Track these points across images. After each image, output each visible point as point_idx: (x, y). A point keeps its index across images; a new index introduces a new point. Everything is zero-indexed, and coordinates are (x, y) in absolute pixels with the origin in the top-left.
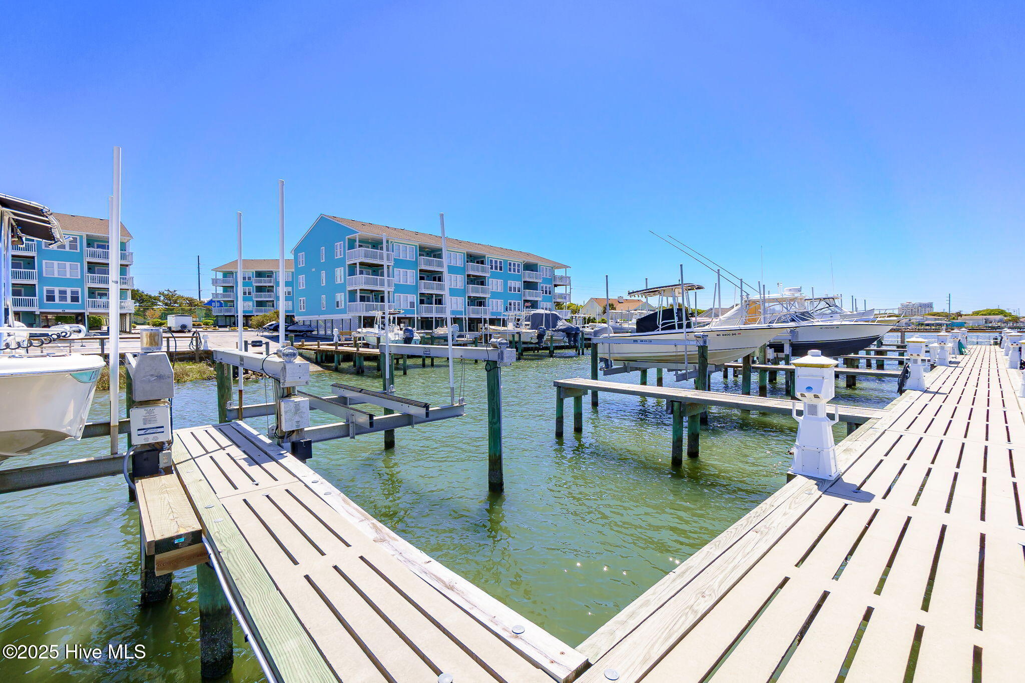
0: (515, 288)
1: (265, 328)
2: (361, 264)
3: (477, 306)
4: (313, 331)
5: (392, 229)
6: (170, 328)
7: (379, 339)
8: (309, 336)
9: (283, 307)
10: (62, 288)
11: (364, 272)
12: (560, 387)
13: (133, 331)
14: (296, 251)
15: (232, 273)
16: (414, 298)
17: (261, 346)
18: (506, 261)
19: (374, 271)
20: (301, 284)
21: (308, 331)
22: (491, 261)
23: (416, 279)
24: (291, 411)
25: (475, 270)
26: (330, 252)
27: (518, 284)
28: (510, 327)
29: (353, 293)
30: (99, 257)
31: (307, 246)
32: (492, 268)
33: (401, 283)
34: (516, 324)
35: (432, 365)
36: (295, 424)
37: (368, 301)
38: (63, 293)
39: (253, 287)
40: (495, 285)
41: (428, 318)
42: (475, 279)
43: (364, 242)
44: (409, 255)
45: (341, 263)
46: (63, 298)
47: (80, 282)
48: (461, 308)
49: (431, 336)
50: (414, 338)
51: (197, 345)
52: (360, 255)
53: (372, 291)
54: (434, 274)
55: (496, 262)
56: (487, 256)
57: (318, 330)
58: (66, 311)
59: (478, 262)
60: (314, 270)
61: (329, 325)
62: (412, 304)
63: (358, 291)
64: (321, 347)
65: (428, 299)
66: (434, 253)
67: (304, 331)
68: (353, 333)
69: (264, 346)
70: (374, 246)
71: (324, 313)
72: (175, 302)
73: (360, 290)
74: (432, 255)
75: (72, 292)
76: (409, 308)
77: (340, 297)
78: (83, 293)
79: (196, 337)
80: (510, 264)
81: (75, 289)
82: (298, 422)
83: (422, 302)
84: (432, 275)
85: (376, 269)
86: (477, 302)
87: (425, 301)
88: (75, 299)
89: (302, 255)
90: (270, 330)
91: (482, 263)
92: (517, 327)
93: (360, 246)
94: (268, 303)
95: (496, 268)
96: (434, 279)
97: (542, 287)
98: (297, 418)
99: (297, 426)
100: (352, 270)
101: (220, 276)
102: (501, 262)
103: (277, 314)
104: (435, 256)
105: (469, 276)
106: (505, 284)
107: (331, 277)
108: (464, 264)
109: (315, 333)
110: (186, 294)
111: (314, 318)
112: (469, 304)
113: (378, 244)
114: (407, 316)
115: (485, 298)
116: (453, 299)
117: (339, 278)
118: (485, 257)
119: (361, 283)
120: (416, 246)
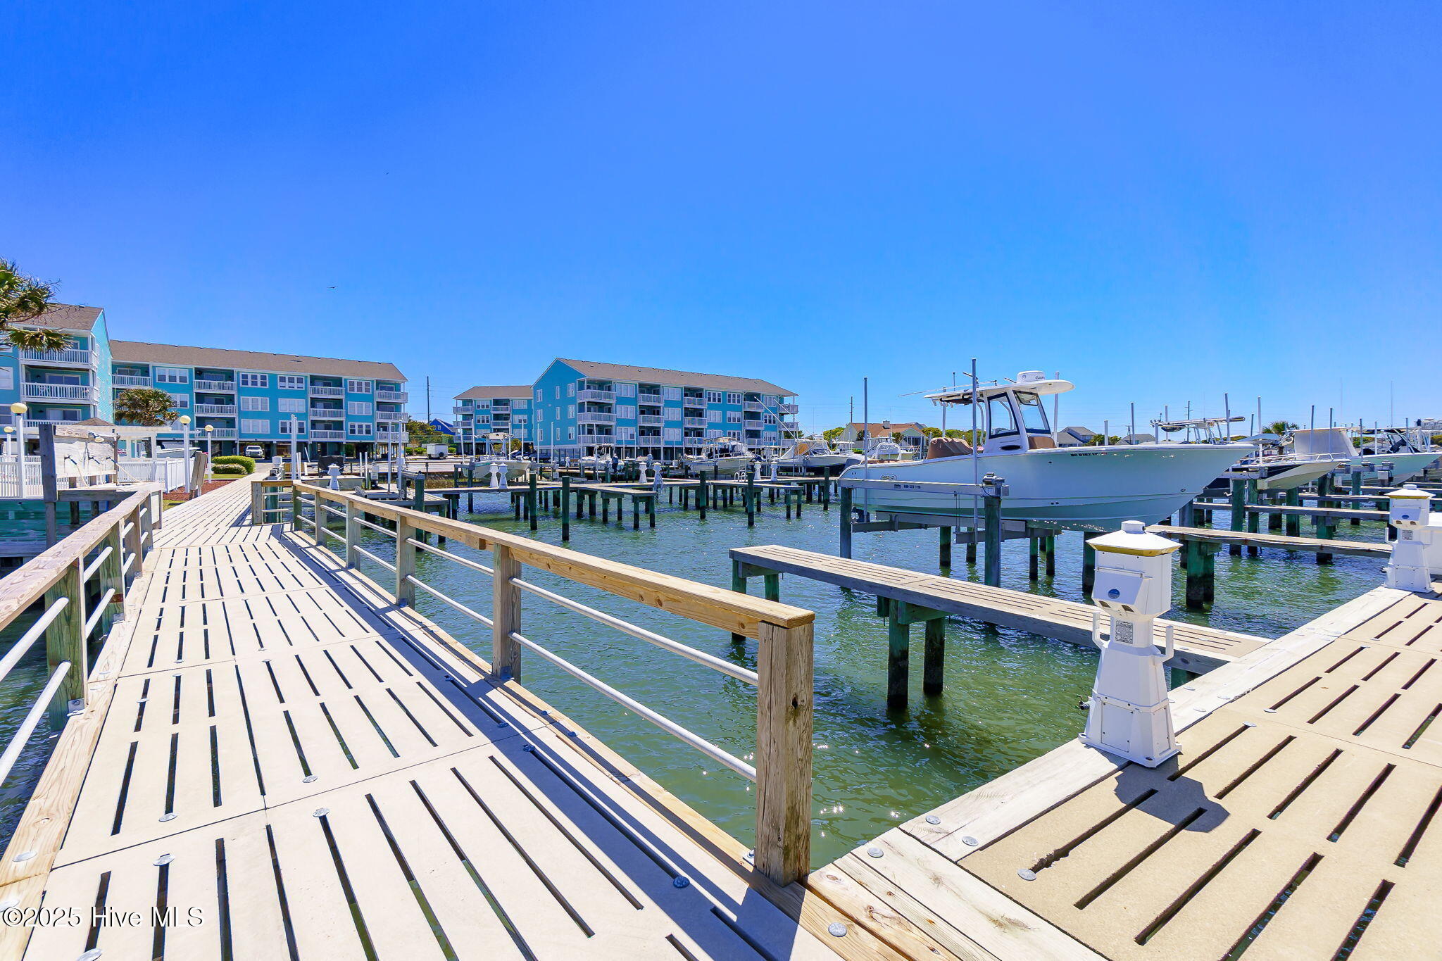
0: (734, 419)
2: (589, 403)
3: (695, 436)
6: (430, 455)
10: (360, 423)
11: (592, 409)
12: (737, 561)
15: (471, 401)
16: (632, 430)
18: (724, 393)
19: (601, 409)
22: (709, 394)
23: (636, 413)
25: (692, 403)
26: (564, 391)
27: (738, 415)
30: (383, 397)
31: (544, 384)
32: (709, 400)
37: (596, 434)
38: (360, 427)
39: (490, 414)
40: (713, 416)
41: (646, 448)
42: (693, 412)
43: (590, 384)
44: (630, 393)
45: (573, 401)
46: (361, 432)
47: (371, 418)
48: (678, 438)
50: (619, 464)
52: (587, 396)
53: (598, 425)
54: (653, 409)
55: (714, 394)
56: (705, 389)
59: (696, 396)
60: (550, 405)
61: (562, 453)
62: (632, 436)
63: (586, 425)
65: (648, 431)
66: (654, 389)
70: (600, 387)
73: (588, 424)
74: (652, 392)
75: (367, 426)
76: (629, 439)
77: (572, 430)
78: (373, 427)
80: (729, 396)
81: (368, 424)
83: (642, 434)
84: (651, 409)
85: (602, 407)
86: (695, 433)
87: (645, 433)
88: (368, 432)
89: (540, 391)
91: (700, 395)
93: (587, 387)
95: (714, 400)
96: (653, 413)
97: (766, 417)
100: (581, 408)
101: (460, 404)
102: (719, 395)
104: (654, 392)
105: (686, 409)
106: (724, 415)
107: (565, 412)
108: (682, 398)
112: (686, 434)
113: (604, 385)
114: (628, 446)
115: (703, 429)
116: (671, 430)
117: (571, 413)
118: (702, 390)
119: (589, 418)
120: (636, 385)
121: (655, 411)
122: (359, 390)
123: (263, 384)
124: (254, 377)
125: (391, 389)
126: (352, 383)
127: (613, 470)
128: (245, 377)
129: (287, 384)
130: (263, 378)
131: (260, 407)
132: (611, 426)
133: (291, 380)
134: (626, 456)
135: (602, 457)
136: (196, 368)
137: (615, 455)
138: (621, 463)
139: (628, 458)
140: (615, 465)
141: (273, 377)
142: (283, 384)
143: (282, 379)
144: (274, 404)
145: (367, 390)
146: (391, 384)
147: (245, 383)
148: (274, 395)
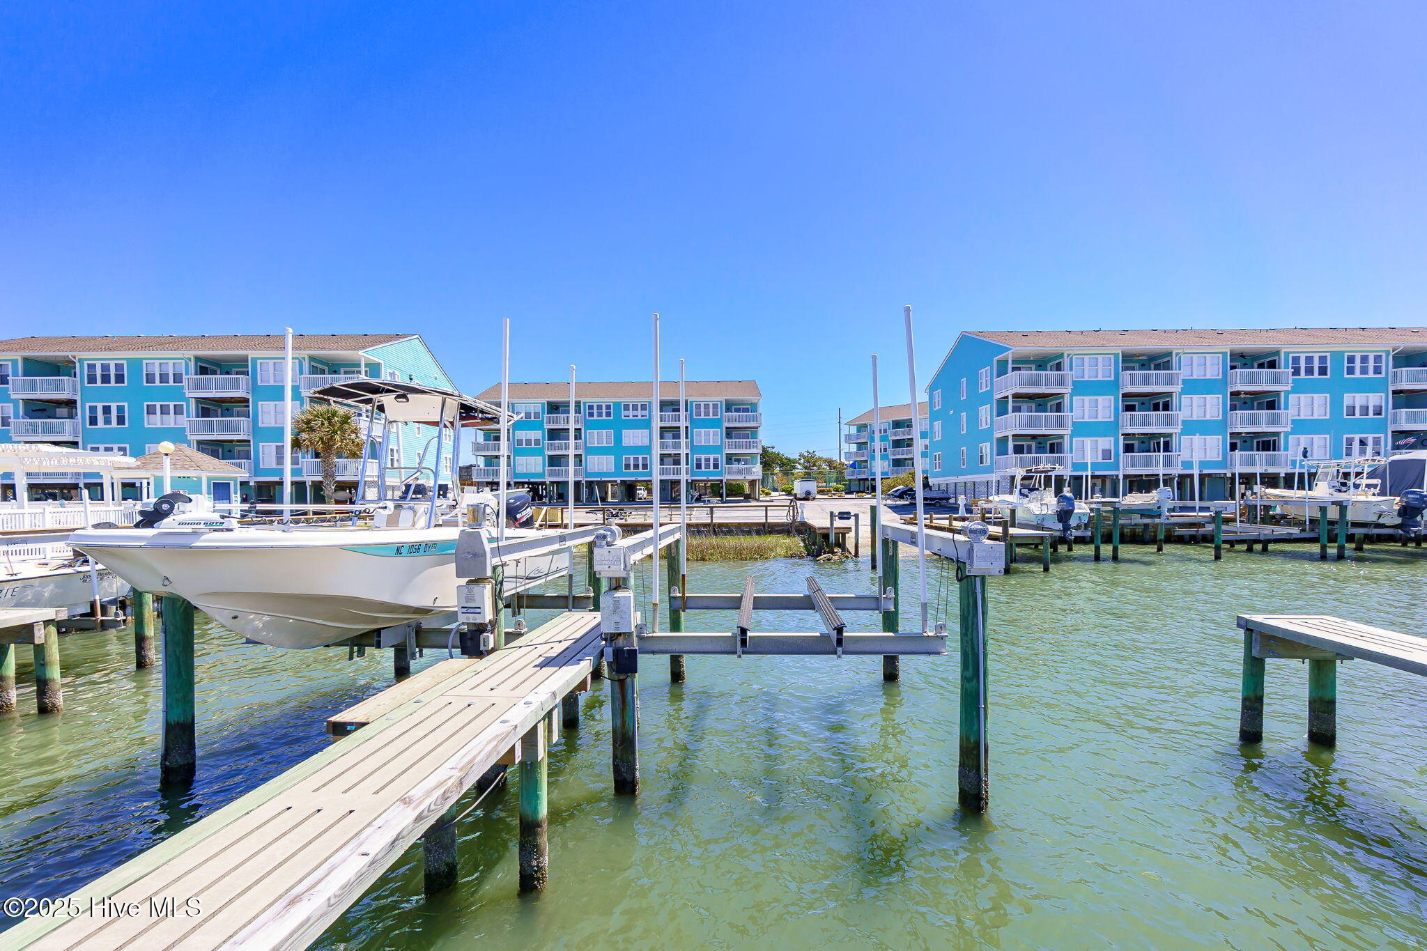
0: (1365, 409)
1: (889, 495)
2: (1016, 396)
3: (1258, 450)
4: (949, 499)
5: (1076, 333)
6: (795, 495)
7: (1013, 512)
8: (944, 506)
9: (920, 465)
10: (707, 456)
11: (1023, 406)
12: (1252, 631)
13: (761, 499)
14: (932, 389)
15: (866, 426)
17: (849, 518)
18: (1337, 356)
19: (1040, 405)
20: (937, 433)
21: (941, 499)
22: (1296, 360)
23: (1117, 410)
24: (608, 607)
25: (1249, 380)
26: (974, 383)
27: (1377, 399)
28: (1322, 491)
29: (1003, 441)
30: (735, 421)
31: (945, 380)
32: (1296, 372)
33: (1086, 419)
34: (1337, 484)
35: (1115, 558)
36: (613, 626)
37: (1029, 452)
38: (707, 460)
39: (888, 441)
40: (1306, 406)
41: (1141, 476)
42: (1253, 400)
43: (1021, 363)
44: (1102, 372)
45: (986, 399)
46: (707, 466)
47: (718, 449)
48: (1215, 455)
49: (1115, 508)
50: (1075, 511)
51: (794, 516)
52: (1011, 384)
53: (1034, 437)
54: (1155, 399)
55: (1309, 360)
56: (1283, 351)
57: (956, 498)
58: (710, 478)
59: (1261, 366)
60: (952, 412)
62: (1107, 454)
63: (1010, 438)
64: (934, 521)
65: (1143, 442)
66: (1157, 361)
67: (936, 499)
68: (980, 503)
69: (853, 518)
70: (1040, 366)
71: (963, 473)
72: (814, 465)
73: (1013, 436)
74: (1152, 366)
75: (714, 459)
76: (1100, 460)
77: (987, 448)
78: (721, 460)
79: (793, 506)
80: (1352, 360)
81: (716, 456)
82: (617, 623)
83: (1129, 448)
84: (1150, 400)
85: (1040, 401)
86: (1258, 443)
87: (1136, 446)
88: (716, 466)
89: (937, 393)
90: (895, 497)
91: (1272, 365)
92: (1340, 491)
93: (1014, 369)
94: (907, 462)
95: (1310, 371)
96: (1156, 408)
98: (617, 618)
99: (617, 628)
100: (1002, 407)
101: (854, 430)
102: (1323, 360)
103: (913, 475)
104: (1157, 367)
105: (1235, 394)
106: (1336, 403)
107: (974, 419)
108: (1225, 373)
109: (952, 501)
110: (825, 455)
111: (952, 480)
112: (1233, 447)
113: (1048, 362)
114: (1097, 473)
115: (1277, 434)
116: (1197, 439)
117: (984, 421)
118: (1277, 353)
119: (1014, 424)
120: (1116, 355)
121: (1160, 403)
122: (707, 414)
123: (608, 414)
124: (599, 407)
125: (746, 410)
126: (698, 406)
127: (1060, 526)
128: (591, 407)
129: (631, 413)
130: (608, 407)
131: (605, 442)
132: (1061, 437)
133: (635, 408)
134: (1093, 493)
135: (1034, 494)
136: (548, 402)
137: (1067, 492)
138: (1082, 508)
139: (1098, 498)
140: (1064, 515)
141: (617, 405)
142: (626, 413)
143: (626, 408)
144: (618, 438)
145: (715, 414)
146: (747, 404)
147: (591, 415)
148: (619, 426)
